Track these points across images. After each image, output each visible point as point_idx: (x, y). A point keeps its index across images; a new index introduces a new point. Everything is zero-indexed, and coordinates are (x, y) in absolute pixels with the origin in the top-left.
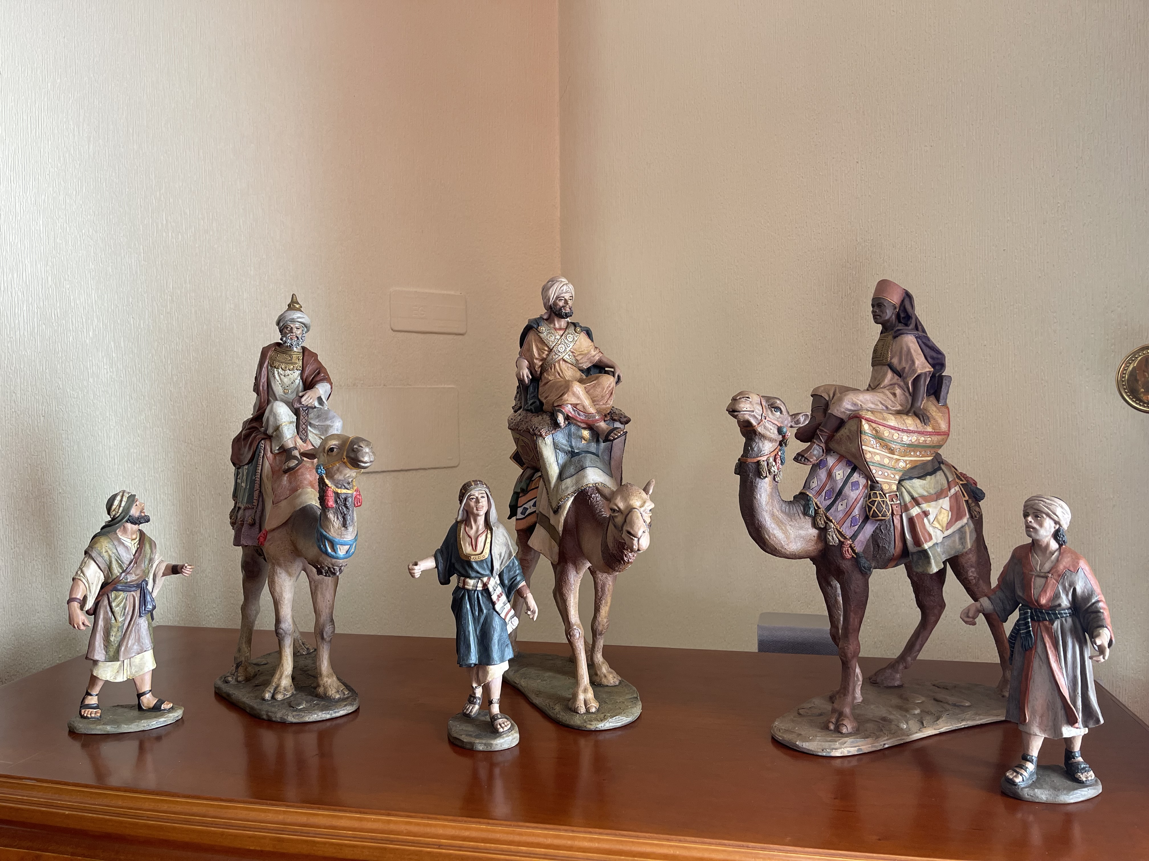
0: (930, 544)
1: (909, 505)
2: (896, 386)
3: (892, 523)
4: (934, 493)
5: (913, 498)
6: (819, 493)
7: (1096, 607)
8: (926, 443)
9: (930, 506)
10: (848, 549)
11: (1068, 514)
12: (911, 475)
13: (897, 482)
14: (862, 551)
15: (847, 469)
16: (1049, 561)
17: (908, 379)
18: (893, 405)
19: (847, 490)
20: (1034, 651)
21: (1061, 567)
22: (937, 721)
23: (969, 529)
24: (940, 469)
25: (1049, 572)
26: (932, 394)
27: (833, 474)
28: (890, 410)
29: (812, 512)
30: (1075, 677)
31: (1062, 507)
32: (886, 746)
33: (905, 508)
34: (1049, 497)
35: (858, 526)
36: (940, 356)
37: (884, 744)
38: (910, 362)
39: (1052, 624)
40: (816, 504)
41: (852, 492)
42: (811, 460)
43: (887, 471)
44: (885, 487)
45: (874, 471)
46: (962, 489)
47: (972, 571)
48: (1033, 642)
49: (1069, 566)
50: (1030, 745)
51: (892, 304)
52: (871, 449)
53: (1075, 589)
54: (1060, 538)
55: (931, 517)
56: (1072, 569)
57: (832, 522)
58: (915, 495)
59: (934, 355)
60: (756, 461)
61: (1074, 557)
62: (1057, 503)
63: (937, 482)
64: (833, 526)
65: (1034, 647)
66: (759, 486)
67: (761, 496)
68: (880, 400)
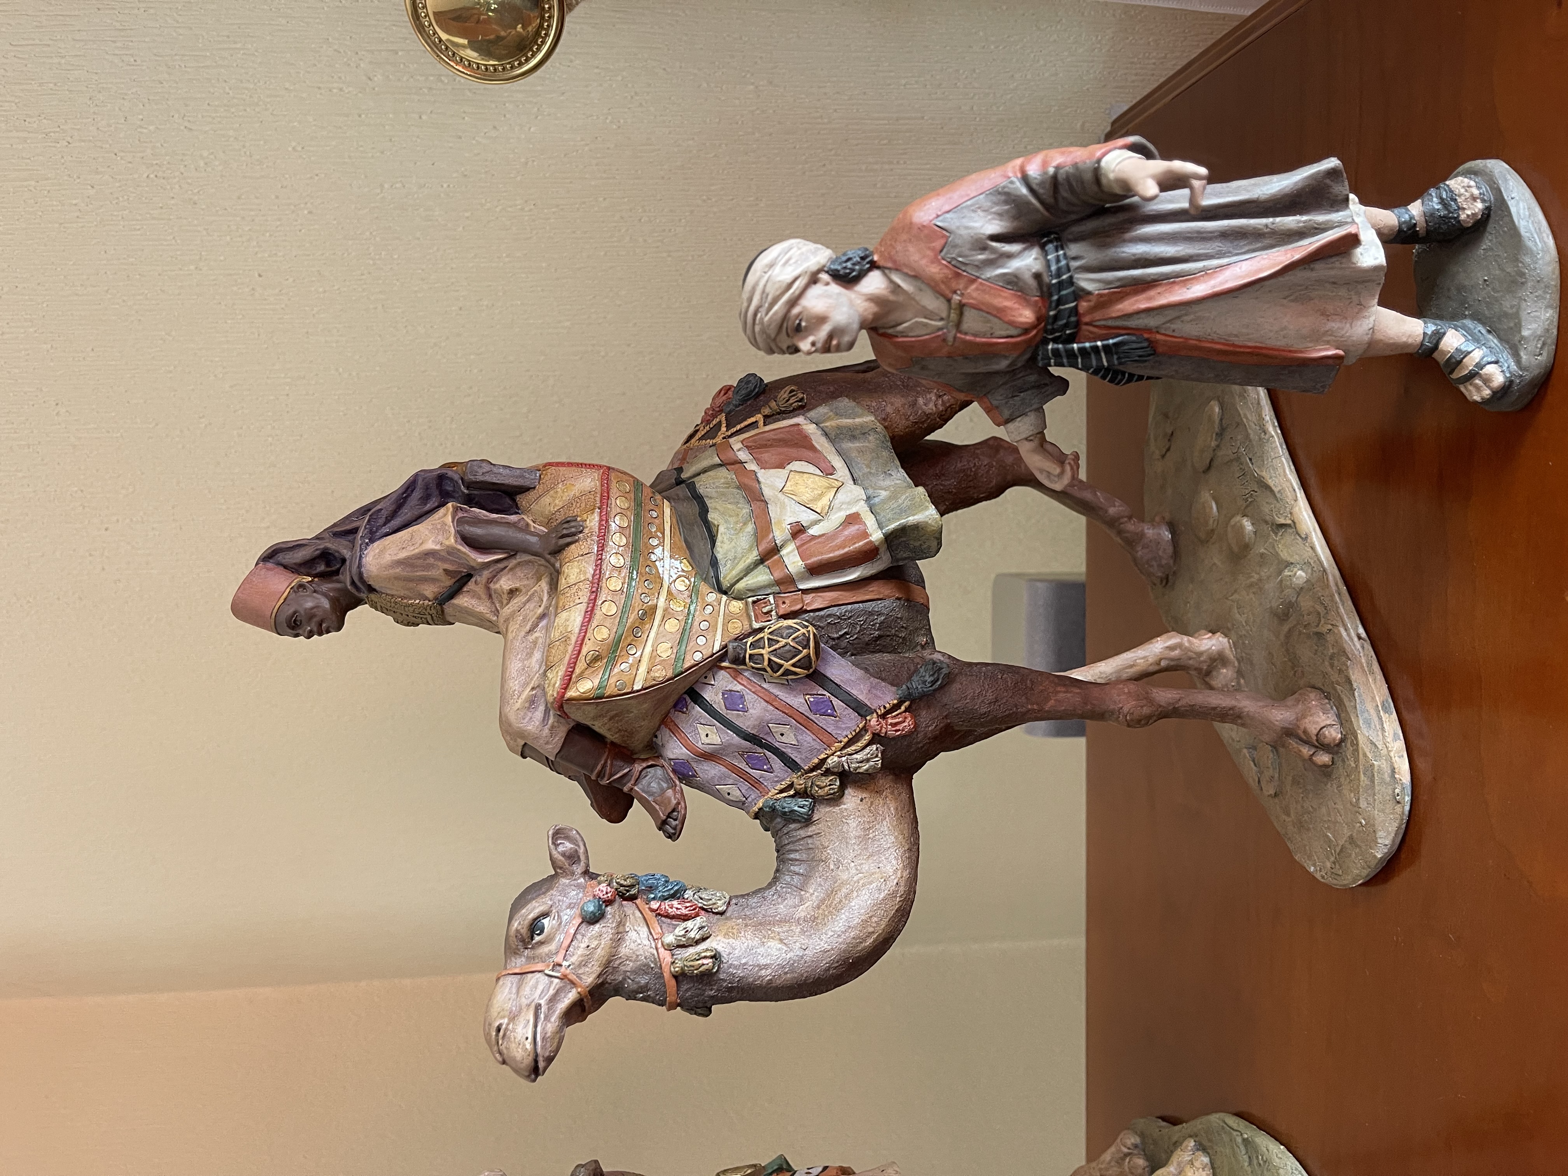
0: (870, 522)
1: (778, 574)
2: (492, 585)
3: (822, 613)
4: (748, 506)
5: (762, 561)
6: (755, 784)
7: (1042, 184)
8: (629, 526)
9: (779, 522)
10: (891, 724)
11: (790, 249)
12: (707, 562)
13: (724, 598)
14: (894, 689)
15: (694, 713)
16: (917, 298)
17: (473, 564)
18: (536, 599)
19: (746, 723)
20: (1159, 337)
21: (934, 270)
22: (1272, 491)
23: (829, 419)
24: (692, 487)
25: (949, 301)
26: (514, 501)
27: (708, 748)
28: (547, 608)
29: (799, 806)
30: (1224, 235)
31: (771, 266)
32: (1361, 631)
33: (786, 582)
34: (745, 296)
35: (832, 698)
36: (420, 482)
37: (1359, 638)
38: (431, 560)
39: (1089, 293)
40: (781, 791)
41: (751, 711)
42: (674, 802)
43: (696, 623)
44: (737, 628)
45: (698, 657)
46: (738, 427)
47: (925, 405)
48: (1134, 338)
49: (933, 249)
50: (1397, 340)
51: (293, 595)
52: (643, 669)
53: (995, 238)
54: (853, 270)
55: (806, 517)
56: (938, 244)
57: (825, 759)
58: (754, 556)
59: (417, 494)
60: (673, 982)
61: (904, 237)
62: (761, 277)
63: (723, 494)
64: (836, 759)
65: (1146, 336)
66: (740, 973)
67: (766, 967)
68: (523, 633)
